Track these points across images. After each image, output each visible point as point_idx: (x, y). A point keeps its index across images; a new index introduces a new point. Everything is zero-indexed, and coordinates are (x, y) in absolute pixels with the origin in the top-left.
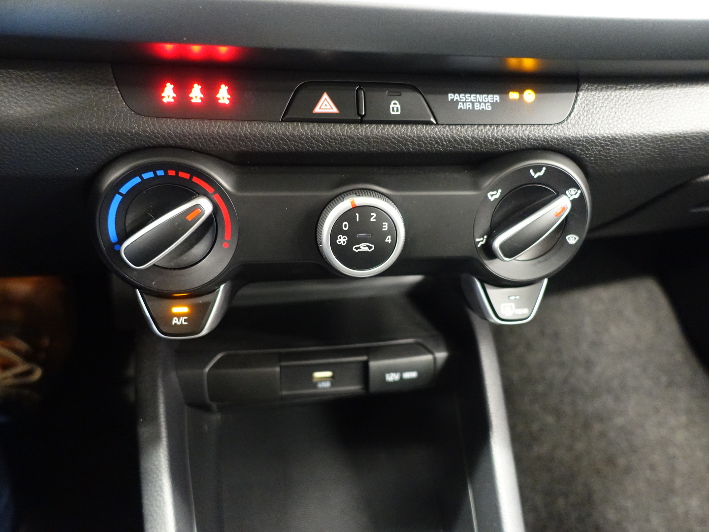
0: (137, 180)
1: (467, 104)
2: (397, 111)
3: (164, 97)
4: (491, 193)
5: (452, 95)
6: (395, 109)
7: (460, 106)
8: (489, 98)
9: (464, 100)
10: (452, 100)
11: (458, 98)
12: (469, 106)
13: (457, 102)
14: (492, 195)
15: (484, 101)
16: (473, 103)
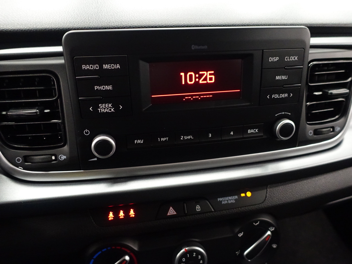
0: (100, 253)
1: (225, 201)
2: (199, 209)
3: (109, 218)
4: (239, 234)
5: (219, 198)
6: (198, 209)
7: (223, 203)
8: (234, 197)
9: (224, 200)
10: (220, 200)
11: (222, 200)
12: (226, 202)
13: (222, 201)
14: (240, 235)
15: (232, 199)
16: (227, 201)
